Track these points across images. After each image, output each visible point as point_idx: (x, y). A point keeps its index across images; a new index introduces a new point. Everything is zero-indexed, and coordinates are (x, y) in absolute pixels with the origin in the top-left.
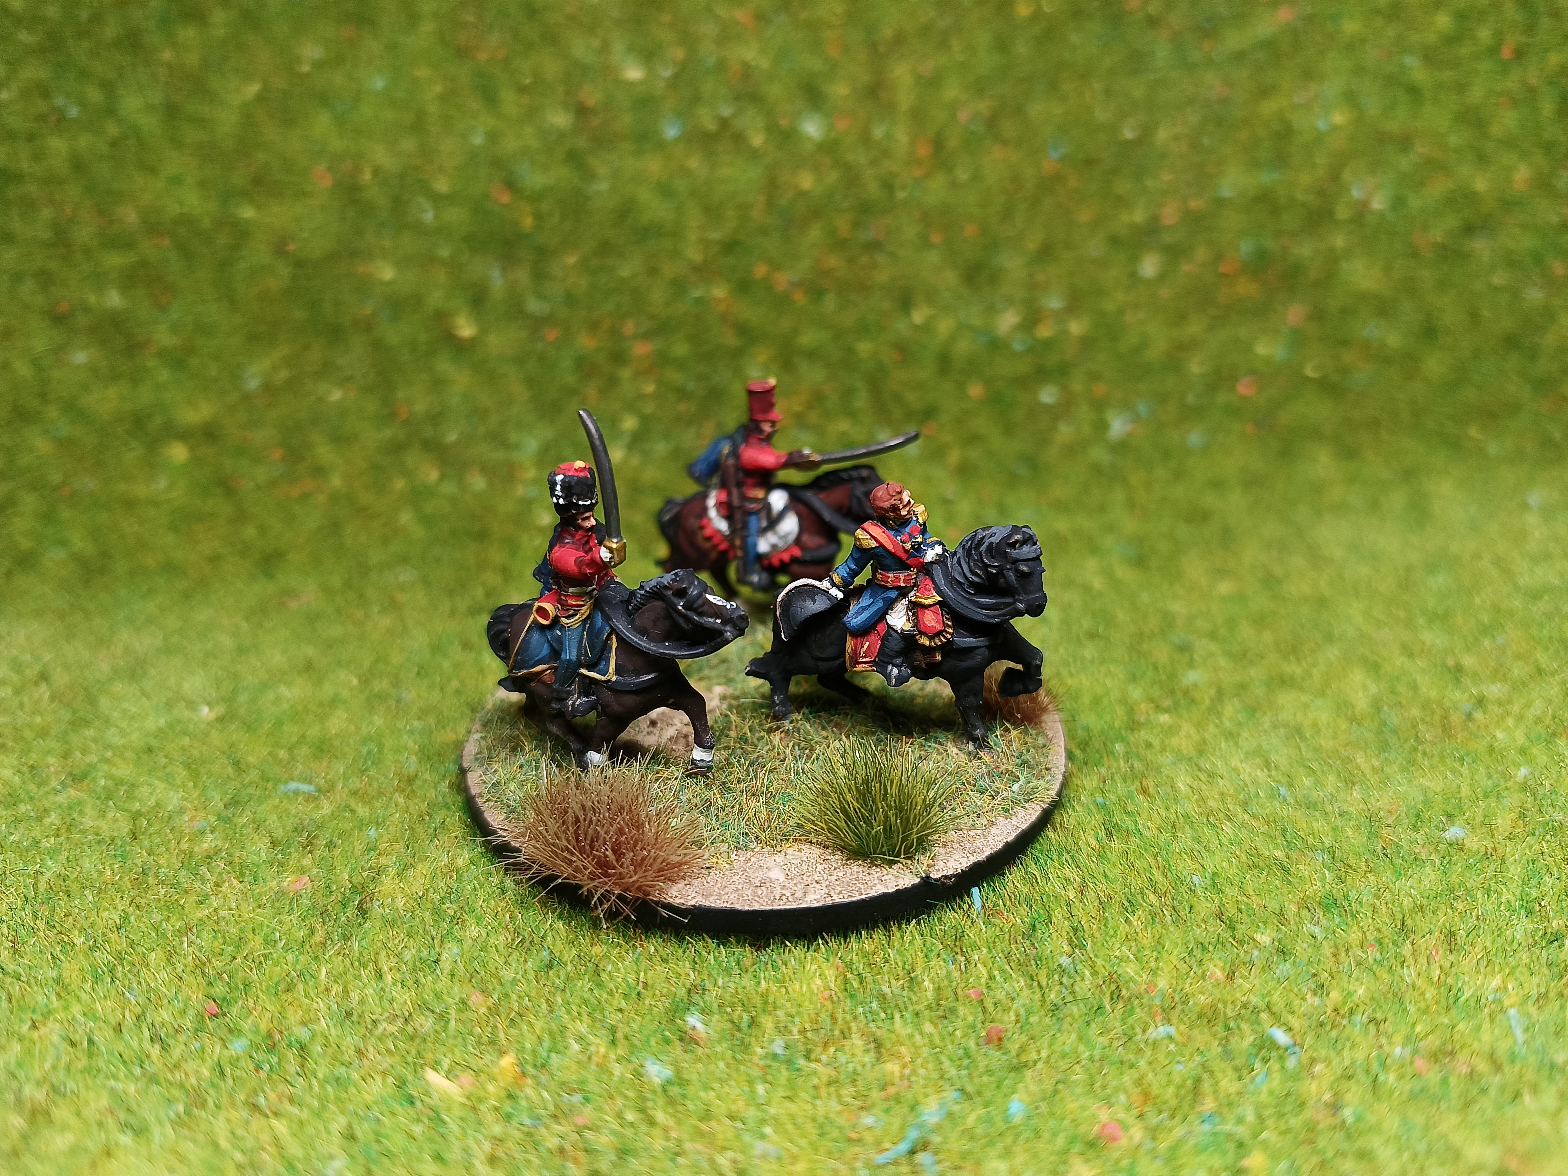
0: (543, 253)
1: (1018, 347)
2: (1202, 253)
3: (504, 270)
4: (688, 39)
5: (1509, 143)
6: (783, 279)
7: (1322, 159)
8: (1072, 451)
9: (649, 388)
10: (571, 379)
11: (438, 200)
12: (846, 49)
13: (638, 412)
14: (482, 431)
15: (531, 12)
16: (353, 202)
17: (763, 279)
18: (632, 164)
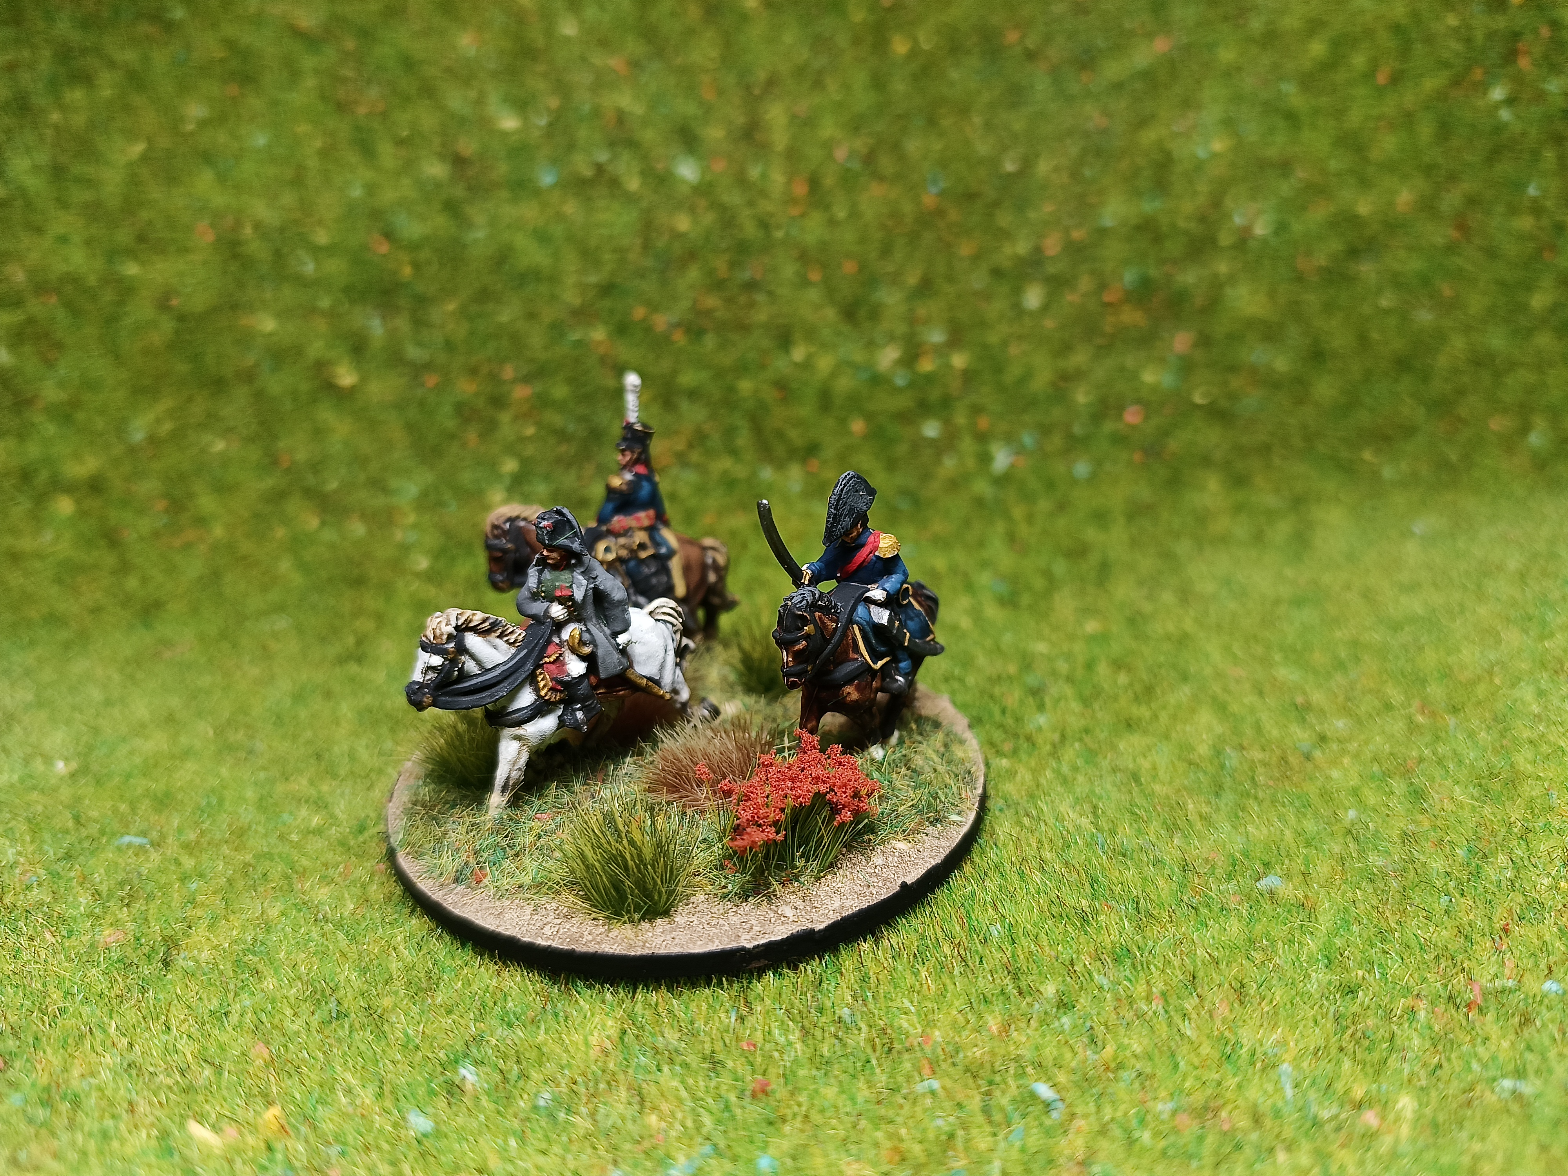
0: (421, 302)
1: (900, 381)
2: (1085, 283)
3: (384, 318)
4: (562, 88)
5: (1390, 167)
6: (661, 321)
7: (1203, 187)
8: (954, 485)
9: (530, 431)
10: (451, 424)
11: (316, 251)
12: (720, 92)
13: (517, 455)
14: (362, 477)
15: (408, 64)
16: (235, 256)
17: (644, 320)
18: (509, 211)
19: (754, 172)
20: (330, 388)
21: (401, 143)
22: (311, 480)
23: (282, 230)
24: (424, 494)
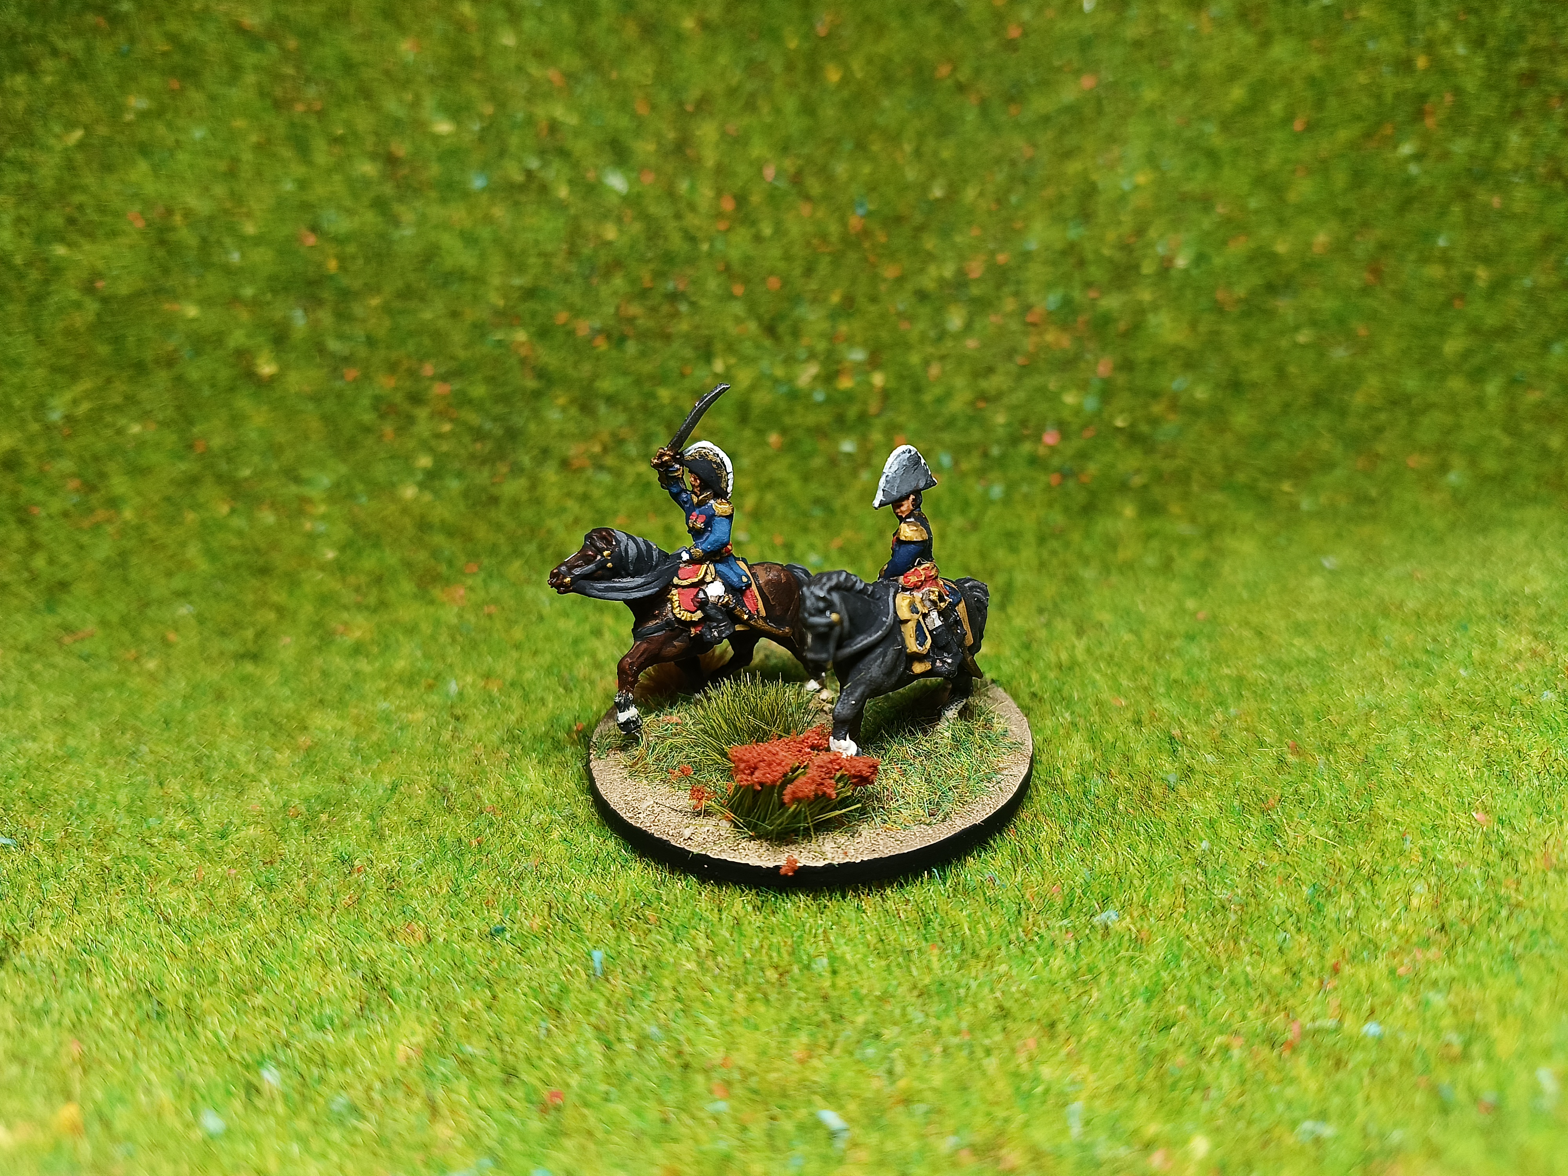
0: (345, 295)
2: (1009, 304)
3: (306, 310)
4: (497, 96)
5: (1307, 209)
6: (584, 327)
7: (1127, 219)
9: (447, 427)
10: (368, 417)
11: (244, 241)
12: (654, 107)
13: (431, 450)
14: (275, 466)
15: (348, 66)
16: (162, 242)
17: (564, 325)
18: (436, 212)
19: (683, 186)
20: (250, 376)
21: (337, 140)
22: (223, 466)
23: (210, 220)
24: (337, 485)
